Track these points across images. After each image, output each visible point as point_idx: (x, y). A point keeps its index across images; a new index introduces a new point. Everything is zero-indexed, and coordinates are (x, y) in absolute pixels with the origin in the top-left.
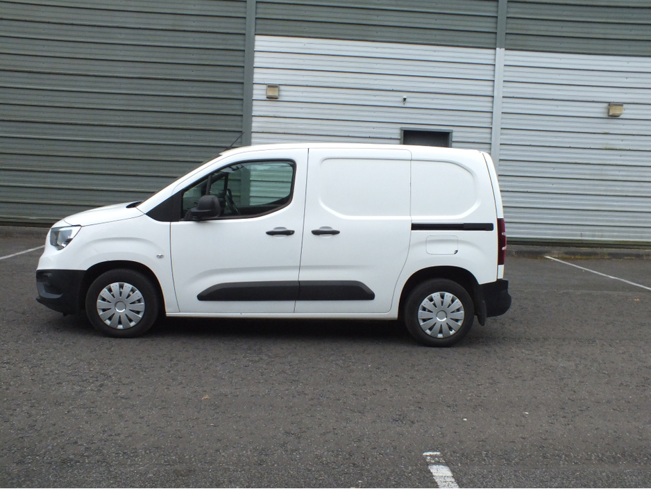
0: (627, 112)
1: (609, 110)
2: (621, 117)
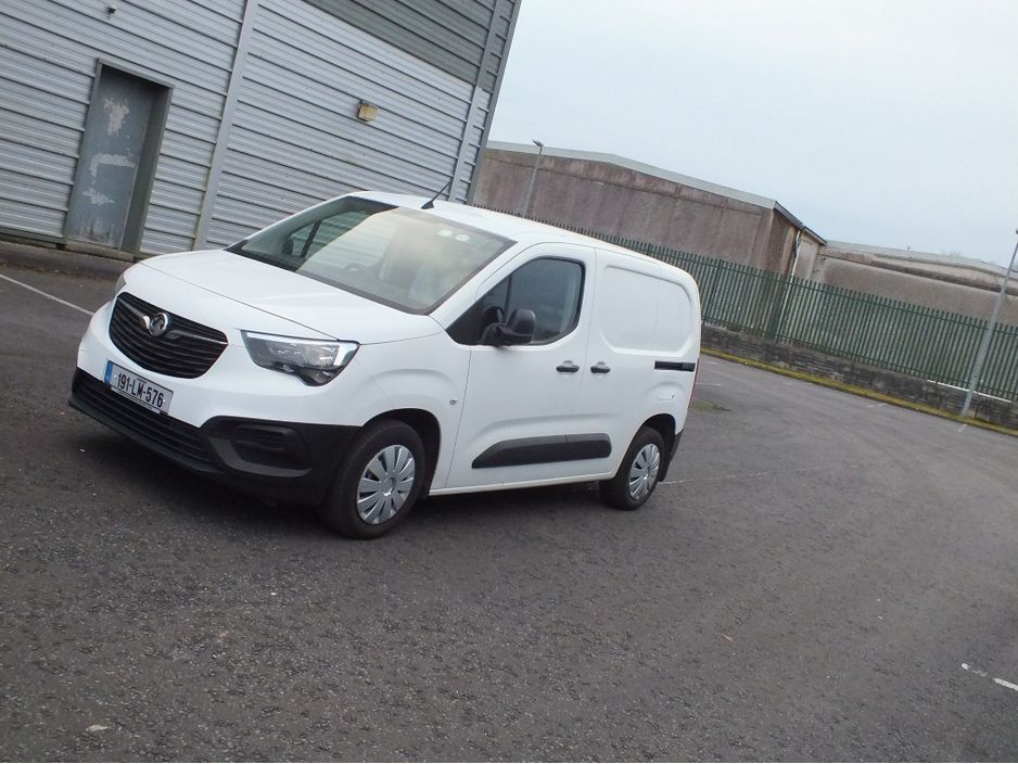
0: (378, 119)
1: (359, 111)
2: (369, 123)
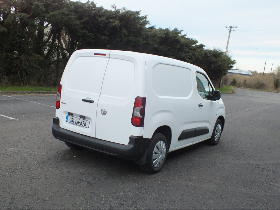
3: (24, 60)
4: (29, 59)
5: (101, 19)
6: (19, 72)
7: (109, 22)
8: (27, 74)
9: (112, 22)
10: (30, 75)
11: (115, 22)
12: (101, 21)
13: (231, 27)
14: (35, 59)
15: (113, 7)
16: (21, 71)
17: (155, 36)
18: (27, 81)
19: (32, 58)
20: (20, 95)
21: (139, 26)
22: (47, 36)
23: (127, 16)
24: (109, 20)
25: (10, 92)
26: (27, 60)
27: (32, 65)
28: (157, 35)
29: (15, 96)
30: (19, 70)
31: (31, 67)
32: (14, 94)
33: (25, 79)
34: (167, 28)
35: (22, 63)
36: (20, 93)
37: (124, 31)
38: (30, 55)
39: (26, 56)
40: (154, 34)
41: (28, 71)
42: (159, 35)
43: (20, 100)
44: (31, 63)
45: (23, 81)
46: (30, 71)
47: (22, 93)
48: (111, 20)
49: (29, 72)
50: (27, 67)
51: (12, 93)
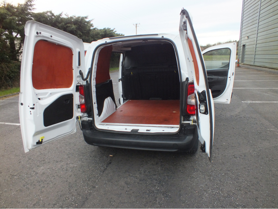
3: (5, 67)
4: (9, 65)
5: (60, 25)
6: (3, 78)
7: (67, 27)
8: (10, 78)
9: (69, 27)
10: (14, 79)
11: (72, 26)
12: (61, 26)
13: (136, 24)
14: (14, 65)
15: (66, 15)
16: (5, 77)
17: (98, 34)
18: (12, 84)
19: (11, 65)
20: (12, 97)
21: (88, 28)
22: (18, 45)
23: (79, 21)
24: (67, 25)
25: (2, 96)
26: (8, 67)
27: (13, 70)
28: (99, 34)
29: (8, 100)
30: (2, 76)
31: (12, 72)
32: (6, 97)
33: (10, 83)
34: (104, 28)
35: (3, 71)
36: (10, 95)
37: (79, 32)
38: (9, 62)
39: (6, 63)
40: (98, 33)
41: (10, 75)
42: (101, 34)
43: (14, 102)
44: (12, 69)
45: (8, 84)
46: (12, 75)
47: (13, 95)
48: (69, 25)
49: (12, 77)
50: (10, 73)
51: (3, 97)
